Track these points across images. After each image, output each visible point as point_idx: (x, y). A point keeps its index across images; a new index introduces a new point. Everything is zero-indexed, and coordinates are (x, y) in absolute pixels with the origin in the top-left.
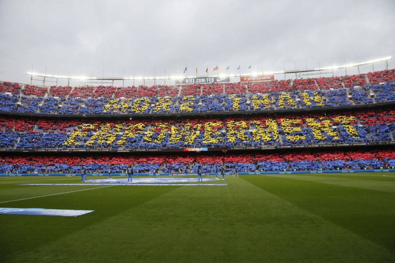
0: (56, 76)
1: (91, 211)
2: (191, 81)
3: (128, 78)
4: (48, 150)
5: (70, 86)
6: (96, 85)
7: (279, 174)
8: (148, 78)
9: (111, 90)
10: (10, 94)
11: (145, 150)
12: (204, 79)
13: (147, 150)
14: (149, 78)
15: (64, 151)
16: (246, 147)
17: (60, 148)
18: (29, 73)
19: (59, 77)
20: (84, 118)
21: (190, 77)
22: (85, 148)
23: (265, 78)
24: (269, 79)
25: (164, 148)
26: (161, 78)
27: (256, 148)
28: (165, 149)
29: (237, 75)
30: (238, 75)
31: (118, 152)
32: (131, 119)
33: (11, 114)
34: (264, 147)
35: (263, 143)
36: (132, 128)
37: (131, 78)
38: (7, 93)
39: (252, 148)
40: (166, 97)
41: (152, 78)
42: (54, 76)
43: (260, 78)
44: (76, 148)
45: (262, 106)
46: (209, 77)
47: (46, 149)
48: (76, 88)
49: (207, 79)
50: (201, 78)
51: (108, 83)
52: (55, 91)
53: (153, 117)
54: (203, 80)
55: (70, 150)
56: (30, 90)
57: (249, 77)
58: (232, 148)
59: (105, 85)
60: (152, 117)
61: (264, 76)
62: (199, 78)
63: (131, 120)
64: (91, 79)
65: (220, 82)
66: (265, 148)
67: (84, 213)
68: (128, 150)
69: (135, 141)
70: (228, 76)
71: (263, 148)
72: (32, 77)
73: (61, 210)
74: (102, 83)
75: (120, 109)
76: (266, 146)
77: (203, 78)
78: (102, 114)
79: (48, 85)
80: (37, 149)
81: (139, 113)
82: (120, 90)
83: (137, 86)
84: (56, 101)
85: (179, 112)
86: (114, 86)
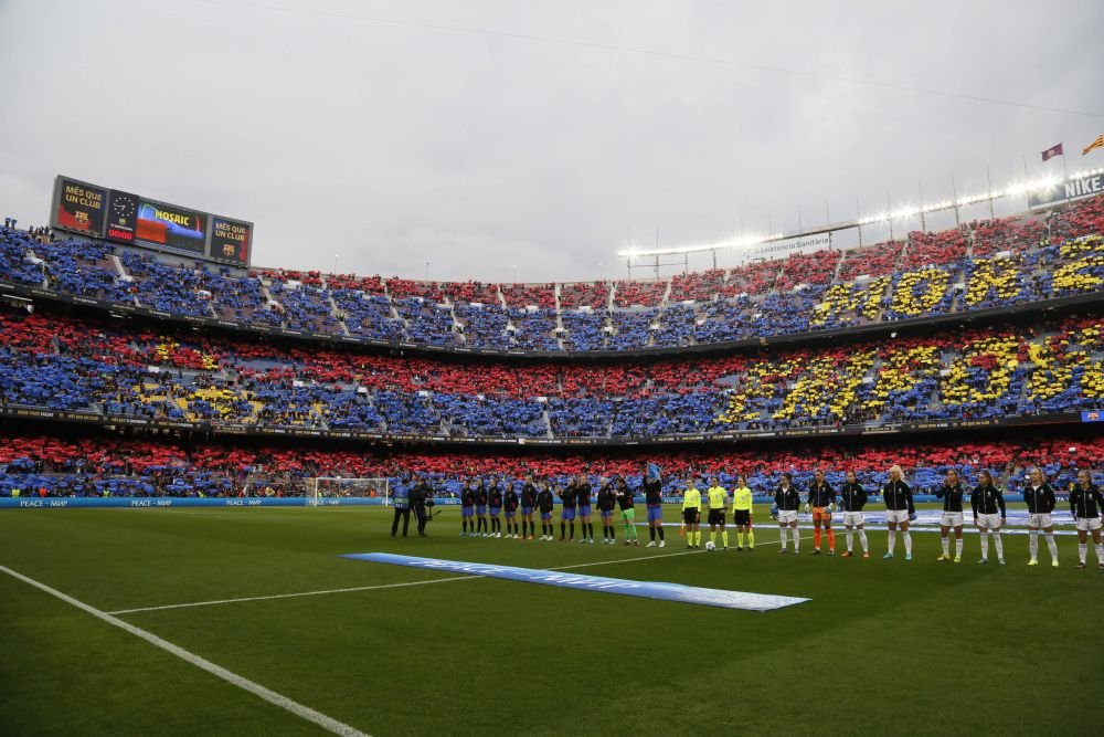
0: (682, 249)
1: (803, 599)
2: (1086, 187)
3: (872, 219)
4: (681, 437)
5: (719, 267)
6: (783, 255)
8: (932, 208)
9: (826, 259)
10: (587, 309)
11: (946, 425)
13: (955, 424)
14: (938, 206)
15: (721, 437)
17: (710, 432)
18: (622, 253)
19: (691, 248)
20: (762, 348)
21: (1078, 176)
22: (773, 427)
25: (1010, 415)
26: (973, 199)
28: (1014, 418)
31: (864, 433)
32: (893, 335)
33: (594, 356)
36: (901, 362)
37: (882, 217)
38: (583, 309)
40: (1000, 255)
41: (945, 203)
44: (748, 428)
47: (678, 434)
48: (735, 272)
51: (818, 242)
52: (686, 285)
53: (966, 323)
55: (734, 435)
56: (629, 293)
59: (809, 250)
60: (959, 322)
63: (896, 337)
64: (771, 241)
67: (782, 604)
68: (893, 426)
69: (912, 401)
72: (629, 262)
73: (726, 592)
74: (799, 245)
75: (859, 311)
78: (810, 331)
79: (667, 274)
80: (657, 437)
81: (917, 315)
82: (853, 258)
83: (900, 236)
84: (690, 311)
85: (1051, 297)
86: (834, 249)
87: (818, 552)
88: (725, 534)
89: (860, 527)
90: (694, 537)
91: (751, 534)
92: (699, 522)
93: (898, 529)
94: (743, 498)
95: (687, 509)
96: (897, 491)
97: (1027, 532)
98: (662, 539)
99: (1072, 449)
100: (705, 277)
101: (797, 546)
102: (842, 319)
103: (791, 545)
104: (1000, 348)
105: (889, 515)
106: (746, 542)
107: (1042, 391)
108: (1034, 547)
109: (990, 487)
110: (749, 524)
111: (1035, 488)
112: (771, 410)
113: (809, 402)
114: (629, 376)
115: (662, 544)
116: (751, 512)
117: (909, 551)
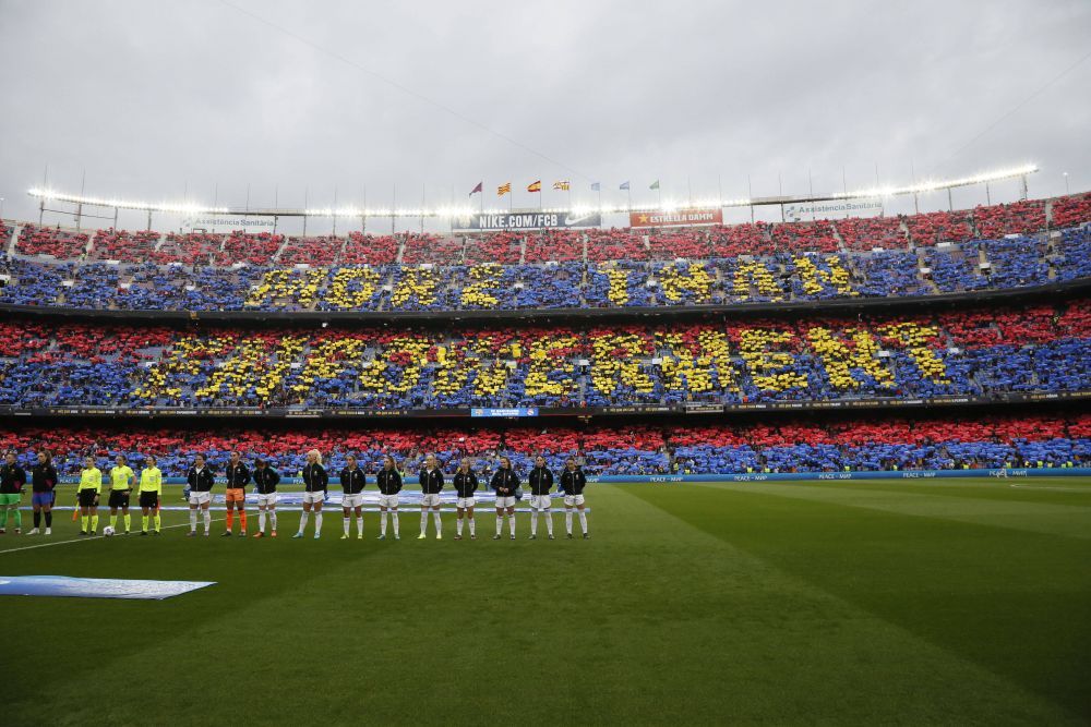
0: (113, 202)
1: (208, 584)
2: (494, 223)
3: (318, 212)
4: (87, 410)
5: (154, 230)
6: (228, 230)
7: (733, 480)
8: (373, 213)
9: (269, 243)
11: (363, 413)
12: (530, 217)
13: (370, 413)
14: (378, 213)
15: (135, 412)
16: (644, 408)
17: (123, 406)
18: (35, 191)
19: (123, 203)
20: (192, 322)
21: (492, 211)
22: (196, 405)
23: (696, 217)
24: (710, 221)
25: (417, 408)
26: (409, 213)
27: (670, 408)
28: (419, 410)
29: (621, 209)
30: (624, 207)
31: (288, 416)
32: (324, 325)
34: (694, 407)
35: (689, 397)
36: (328, 351)
37: (328, 211)
39: (661, 409)
40: (423, 267)
41: (384, 212)
42: (106, 203)
43: (684, 218)
44: (168, 404)
45: (690, 293)
46: (544, 211)
47: (84, 406)
48: (171, 237)
49: (540, 217)
50: (522, 215)
51: (263, 224)
52: (112, 242)
53: (388, 321)
54: (528, 221)
55: (151, 411)
56: (38, 239)
57: (653, 214)
58: (605, 410)
59: (253, 230)
60: (383, 320)
61: (694, 213)
62: (515, 215)
63: (327, 327)
64: (214, 213)
65: (574, 225)
66: (695, 409)
67: (184, 590)
68: (315, 411)
69: (335, 389)
70: (596, 209)
71: (689, 409)
72: (42, 204)
73: (121, 581)
74: (243, 223)
75: (295, 298)
76: (698, 404)
77: (528, 214)
78: (244, 310)
79: (90, 226)
80: (56, 409)
81: (348, 309)
82: (295, 246)
83: (342, 233)
84: (113, 271)
85: (459, 309)
86: (278, 233)
87: (229, 534)
88: (128, 518)
89: (272, 507)
90: (90, 522)
91: (158, 518)
92: (97, 504)
93: (313, 509)
94: (152, 479)
95: (83, 491)
96: (313, 473)
97: (420, 510)
98: (48, 525)
99: (462, 439)
100: (135, 238)
101: (207, 529)
102: (277, 303)
103: (200, 527)
104: (414, 347)
105: (306, 496)
106: (152, 525)
107: (443, 389)
108: (424, 523)
109: (392, 471)
110: (156, 506)
111: (429, 472)
112: (195, 387)
113: (236, 382)
114: (27, 335)
115: (48, 531)
116: (159, 493)
117: (318, 530)
